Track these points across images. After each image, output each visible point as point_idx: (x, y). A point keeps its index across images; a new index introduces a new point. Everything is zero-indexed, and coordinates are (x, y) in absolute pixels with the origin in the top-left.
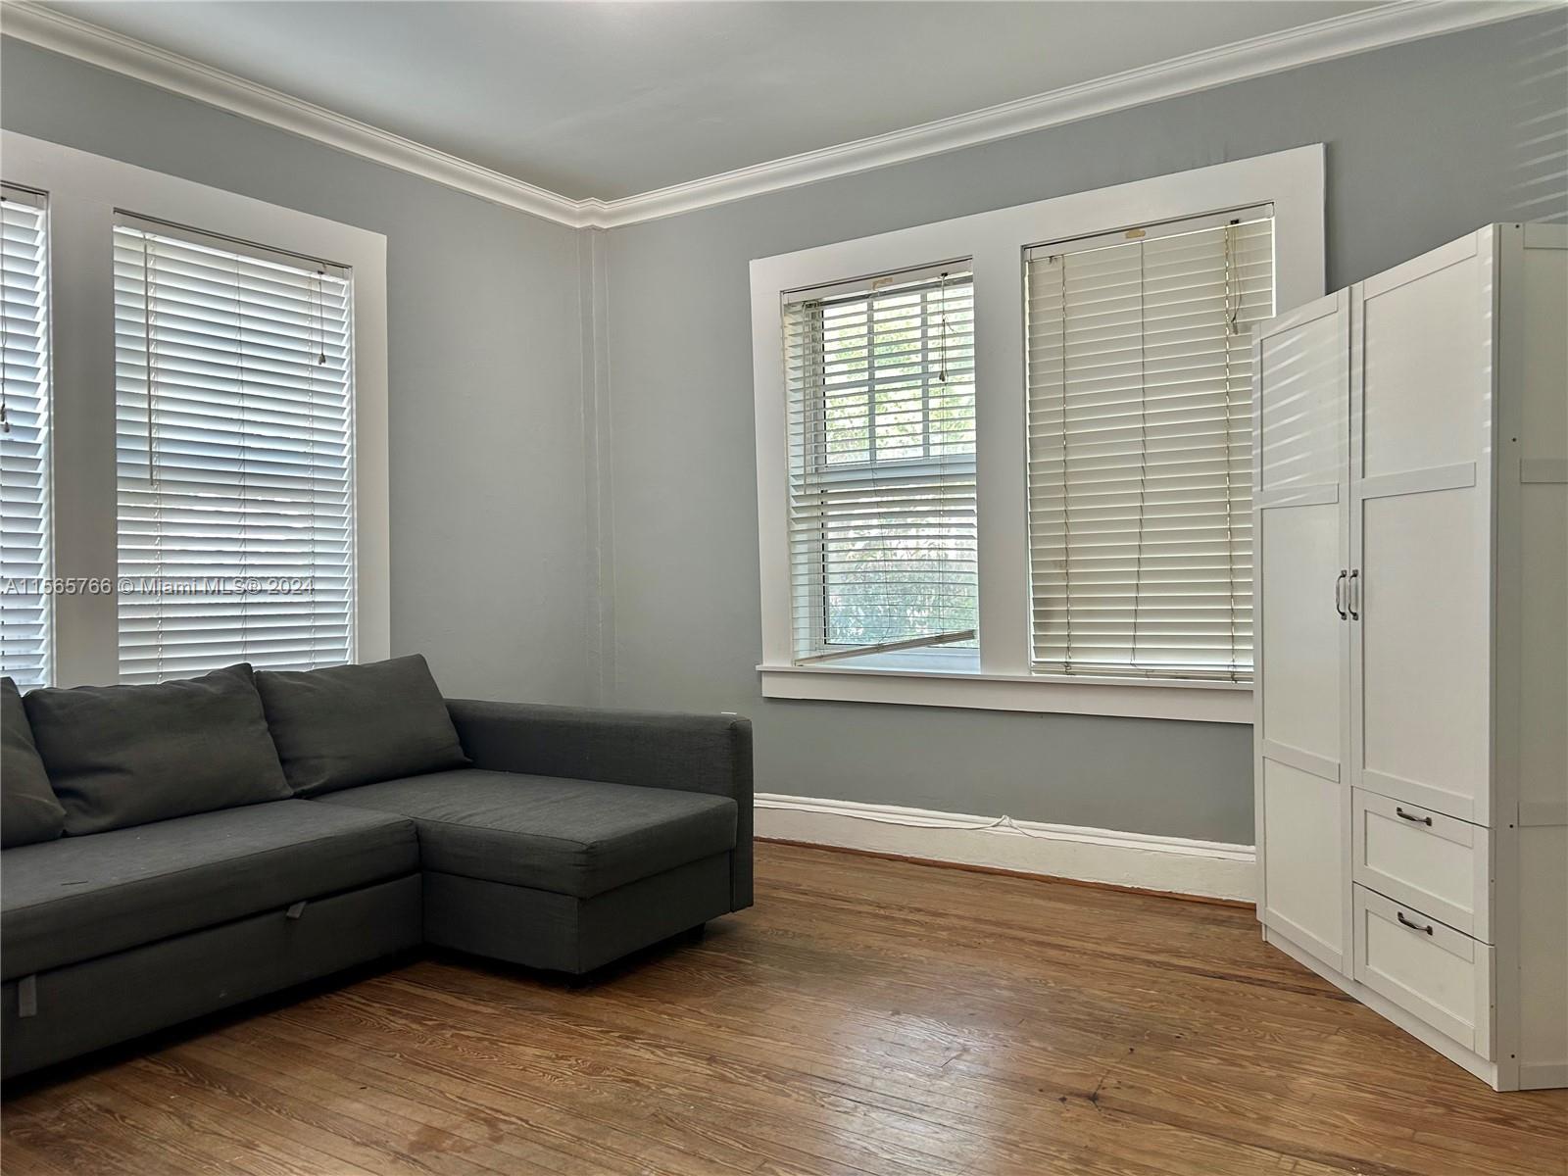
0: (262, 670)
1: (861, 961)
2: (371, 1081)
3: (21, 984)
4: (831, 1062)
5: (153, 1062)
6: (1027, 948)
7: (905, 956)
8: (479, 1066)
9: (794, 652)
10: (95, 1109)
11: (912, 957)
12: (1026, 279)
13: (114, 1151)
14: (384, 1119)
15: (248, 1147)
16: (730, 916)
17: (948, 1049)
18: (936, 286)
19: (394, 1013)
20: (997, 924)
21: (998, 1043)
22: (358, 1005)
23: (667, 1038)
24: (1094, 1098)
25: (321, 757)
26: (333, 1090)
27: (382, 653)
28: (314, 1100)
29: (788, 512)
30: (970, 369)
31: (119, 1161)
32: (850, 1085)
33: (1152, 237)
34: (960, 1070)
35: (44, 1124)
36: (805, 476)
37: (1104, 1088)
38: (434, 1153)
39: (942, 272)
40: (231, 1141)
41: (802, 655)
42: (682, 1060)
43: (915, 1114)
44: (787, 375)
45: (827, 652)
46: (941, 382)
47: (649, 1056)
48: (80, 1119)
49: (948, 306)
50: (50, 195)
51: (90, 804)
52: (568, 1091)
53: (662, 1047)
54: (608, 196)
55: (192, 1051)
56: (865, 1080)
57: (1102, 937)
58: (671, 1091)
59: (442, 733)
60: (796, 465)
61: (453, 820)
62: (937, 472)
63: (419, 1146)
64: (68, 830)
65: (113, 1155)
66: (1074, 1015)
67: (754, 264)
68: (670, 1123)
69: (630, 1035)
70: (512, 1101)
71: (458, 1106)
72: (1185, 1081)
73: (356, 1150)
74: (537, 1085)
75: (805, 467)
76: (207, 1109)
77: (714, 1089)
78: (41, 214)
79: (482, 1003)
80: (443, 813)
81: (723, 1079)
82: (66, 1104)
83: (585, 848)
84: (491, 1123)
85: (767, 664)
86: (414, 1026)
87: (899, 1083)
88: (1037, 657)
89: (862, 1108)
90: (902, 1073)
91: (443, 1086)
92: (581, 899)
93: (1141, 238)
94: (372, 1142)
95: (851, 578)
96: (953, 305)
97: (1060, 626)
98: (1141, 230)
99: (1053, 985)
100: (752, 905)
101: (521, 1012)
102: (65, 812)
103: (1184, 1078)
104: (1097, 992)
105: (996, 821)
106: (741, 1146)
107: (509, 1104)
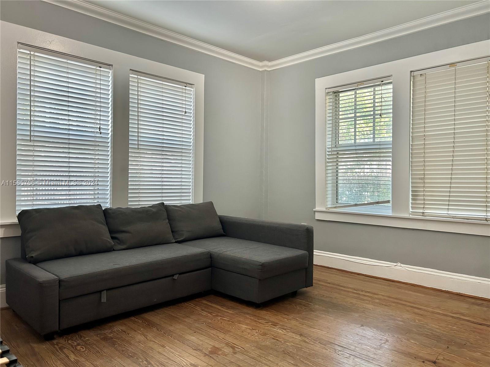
0: (167, 205)
1: (349, 307)
2: (197, 330)
3: (102, 293)
4: (341, 340)
5: (136, 318)
6: (407, 308)
7: (365, 307)
8: (228, 329)
9: (326, 205)
10: (121, 331)
11: (367, 307)
12: (412, 82)
13: (126, 344)
14: (201, 343)
15: (162, 346)
16: (305, 289)
17: (381, 340)
18: (379, 85)
19: (203, 310)
20: (396, 299)
21: (399, 340)
22: (192, 307)
23: (286, 326)
24: (435, 362)
25: (183, 231)
26: (186, 332)
27: (200, 201)
28: (181, 334)
29: (326, 160)
30: (391, 112)
31: (127, 347)
32: (347, 348)
33: (459, 66)
34: (385, 348)
35: (107, 334)
36: (332, 148)
37: (438, 360)
38: (216, 355)
39: (382, 81)
40: (158, 344)
41: (329, 206)
42: (292, 334)
43: (370, 361)
44: (327, 115)
45: (338, 206)
46: (380, 117)
47: (281, 332)
48: (117, 333)
49: (383, 92)
50: (113, 66)
51: (121, 242)
52: (256, 340)
53: (285, 329)
54: (270, 60)
55: (147, 316)
56: (353, 348)
57: (435, 306)
58: (288, 344)
59: (217, 225)
60: (329, 144)
61: (221, 252)
62: (378, 147)
63: (212, 352)
64: (114, 249)
65: (126, 345)
66: (426, 333)
67: (316, 80)
68: (288, 354)
69: (275, 324)
70: (239, 341)
71: (223, 341)
72: (468, 360)
73: (193, 351)
74: (247, 337)
75: (332, 145)
76: (151, 334)
77: (302, 345)
78: (111, 71)
79: (229, 309)
80: (218, 250)
81: (305, 342)
82: (113, 328)
83: (261, 264)
84: (233, 348)
85: (317, 209)
86: (209, 315)
87: (364, 350)
88: (412, 210)
89: (352, 357)
90: (365, 346)
91: (218, 334)
92: (259, 280)
93: (455, 67)
94: (198, 350)
95: (345, 182)
96: (385, 91)
97: (421, 200)
98: (455, 64)
99: (417, 321)
100: (312, 286)
101: (241, 313)
102: (114, 244)
103: (468, 359)
104: (434, 326)
105: (396, 264)
106: (312, 365)
107: (238, 342)
